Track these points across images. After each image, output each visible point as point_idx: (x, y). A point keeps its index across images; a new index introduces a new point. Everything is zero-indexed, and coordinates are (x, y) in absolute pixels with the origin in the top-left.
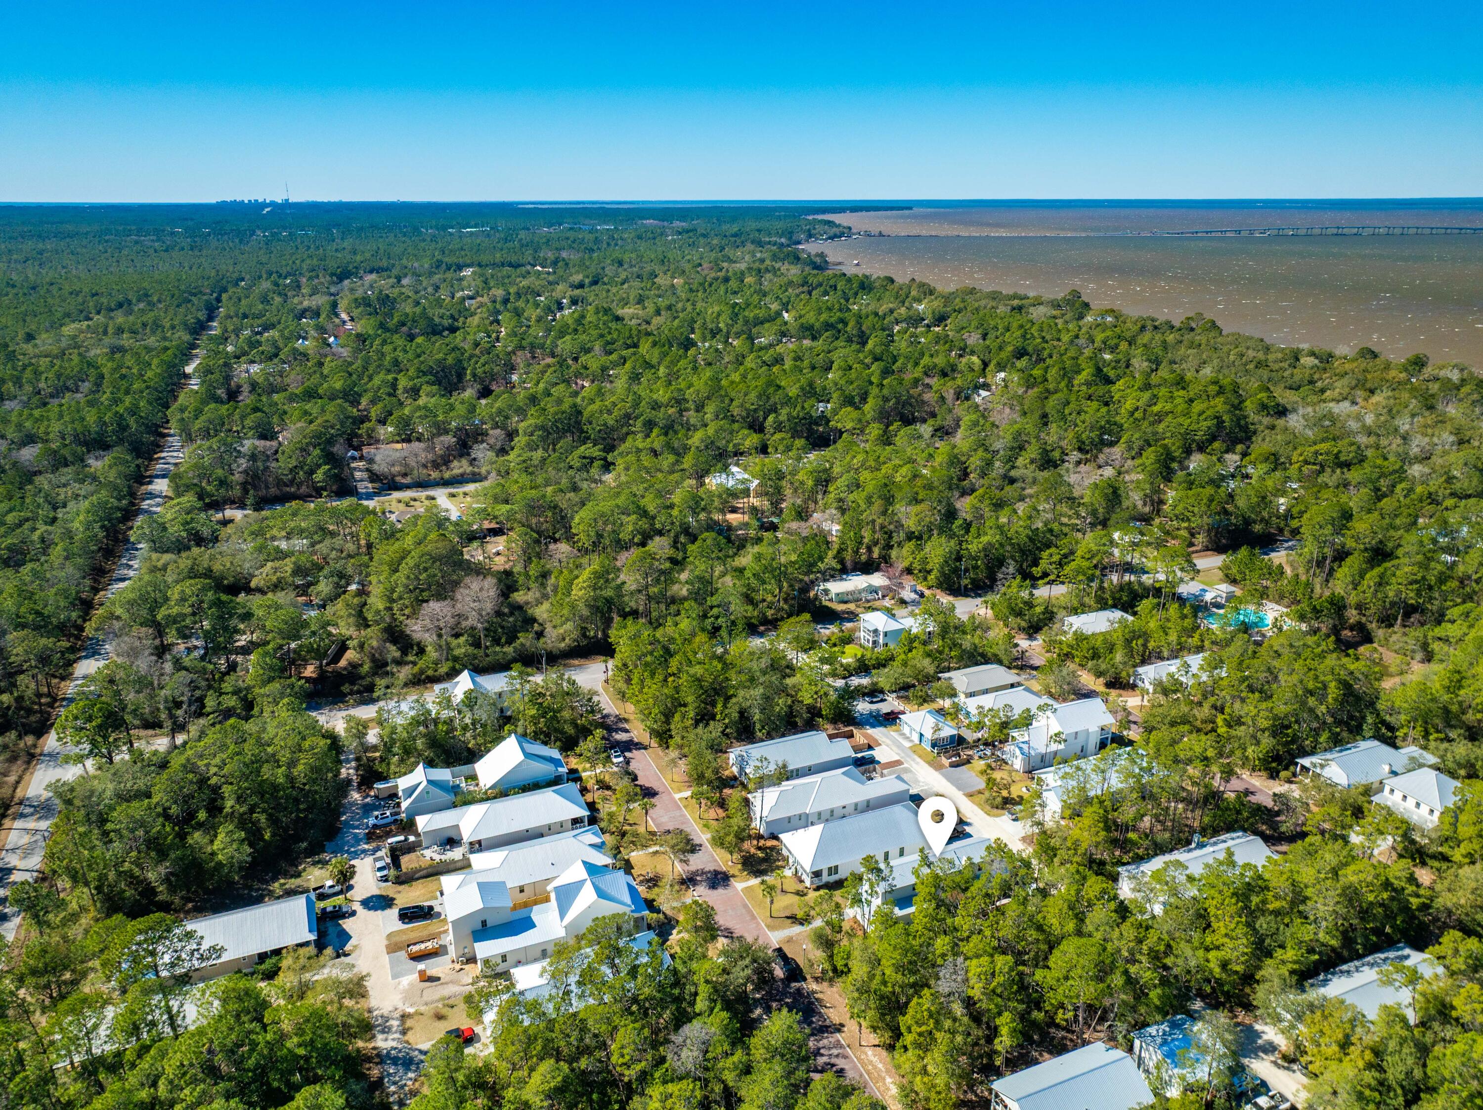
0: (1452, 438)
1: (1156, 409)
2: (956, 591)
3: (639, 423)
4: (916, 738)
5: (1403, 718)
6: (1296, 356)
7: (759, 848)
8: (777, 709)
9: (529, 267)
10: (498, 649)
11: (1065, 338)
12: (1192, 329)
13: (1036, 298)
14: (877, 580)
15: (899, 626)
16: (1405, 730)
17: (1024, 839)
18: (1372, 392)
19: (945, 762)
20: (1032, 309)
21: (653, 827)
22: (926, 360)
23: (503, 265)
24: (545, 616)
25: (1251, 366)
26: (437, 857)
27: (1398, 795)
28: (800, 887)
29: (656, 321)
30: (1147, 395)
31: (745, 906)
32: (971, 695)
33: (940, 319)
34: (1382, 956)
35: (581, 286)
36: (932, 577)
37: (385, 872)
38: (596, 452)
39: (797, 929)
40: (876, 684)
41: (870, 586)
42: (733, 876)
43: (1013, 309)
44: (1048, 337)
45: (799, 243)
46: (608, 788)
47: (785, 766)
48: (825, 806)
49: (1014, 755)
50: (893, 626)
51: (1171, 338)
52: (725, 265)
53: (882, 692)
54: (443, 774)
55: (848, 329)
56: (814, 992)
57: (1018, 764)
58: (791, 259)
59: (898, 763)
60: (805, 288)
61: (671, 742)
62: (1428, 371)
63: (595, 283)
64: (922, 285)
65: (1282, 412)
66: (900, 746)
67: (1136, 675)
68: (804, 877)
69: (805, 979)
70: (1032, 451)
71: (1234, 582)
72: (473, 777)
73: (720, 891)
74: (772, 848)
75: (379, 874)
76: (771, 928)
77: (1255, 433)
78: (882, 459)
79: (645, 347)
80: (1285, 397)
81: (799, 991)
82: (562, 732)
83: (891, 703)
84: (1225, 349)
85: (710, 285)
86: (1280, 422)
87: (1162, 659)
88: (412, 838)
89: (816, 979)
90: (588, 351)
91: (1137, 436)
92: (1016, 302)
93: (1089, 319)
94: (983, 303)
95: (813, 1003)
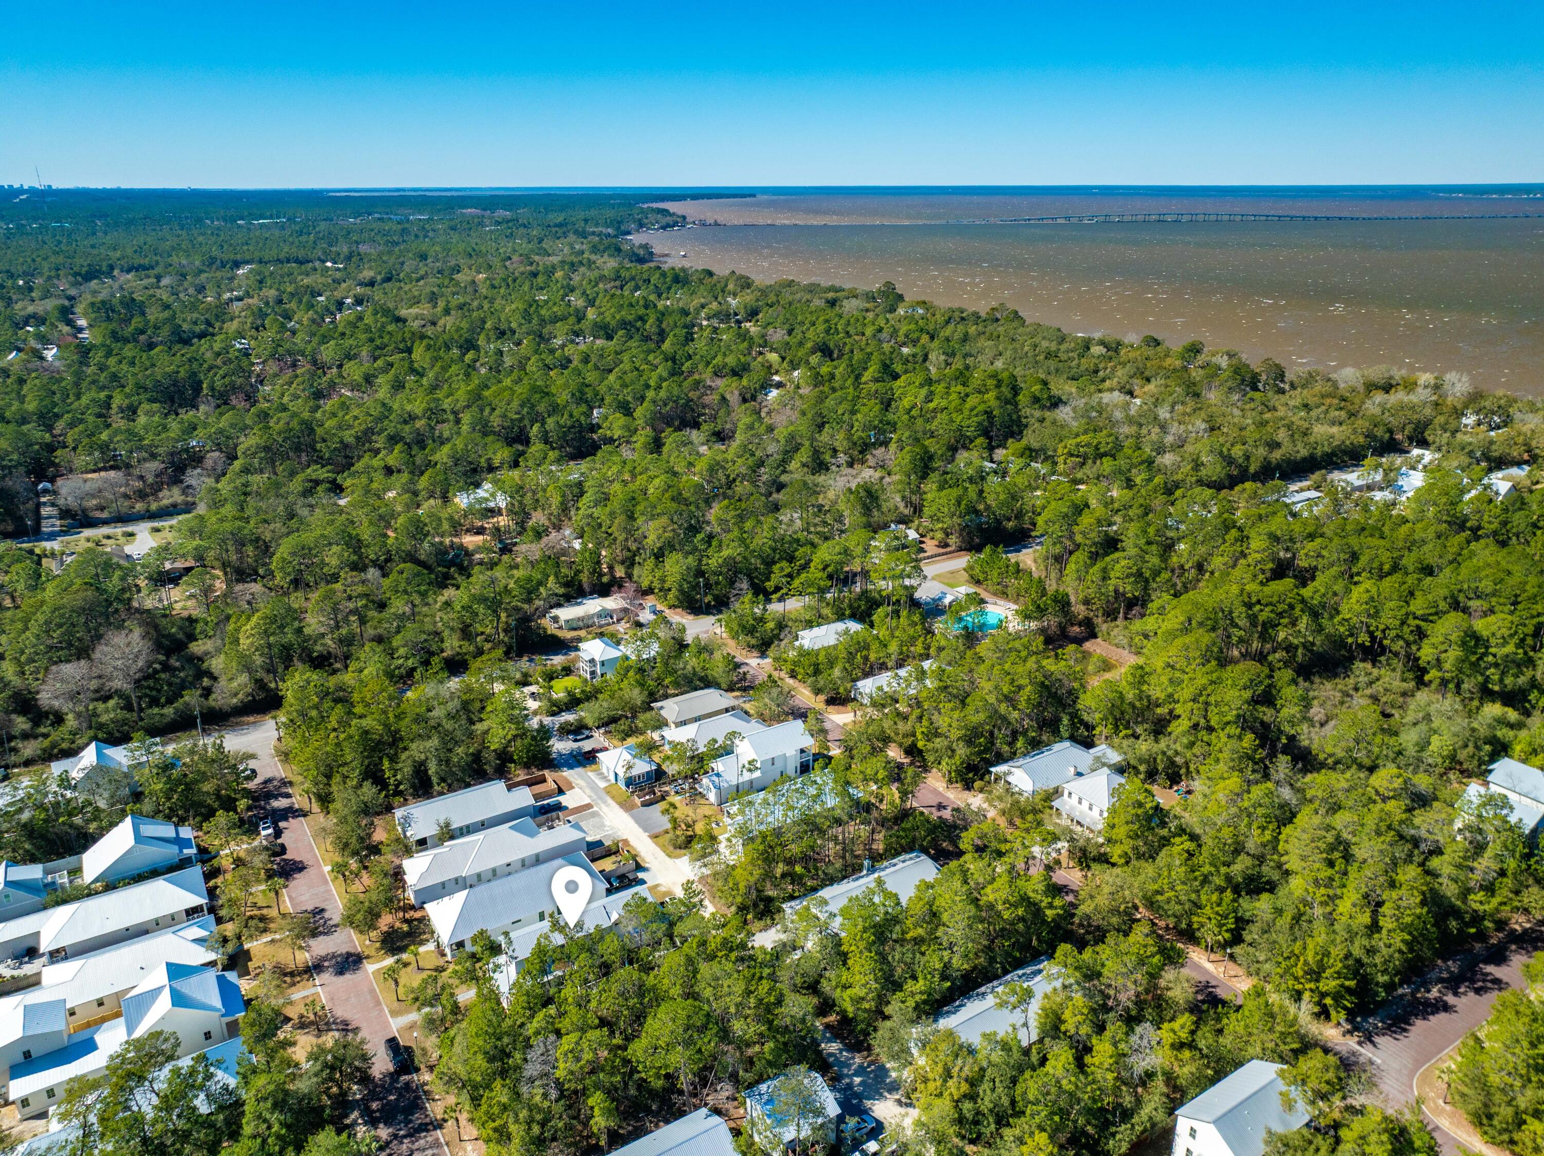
0: (1203, 426)
3: (382, 439)
5: (1098, 716)
6: (1087, 346)
7: (406, 921)
8: (457, 759)
9: (317, 264)
11: (869, 331)
12: (997, 320)
13: (850, 290)
15: (618, 655)
16: (1101, 728)
17: (700, 880)
18: (1148, 380)
19: (638, 801)
20: (845, 302)
21: (287, 908)
23: (288, 261)
24: (220, 668)
25: (1041, 357)
26: (9, 973)
27: (1075, 798)
28: (440, 962)
29: (442, 321)
31: (372, 991)
32: (681, 724)
33: (753, 314)
35: (372, 283)
36: (671, 596)
38: (323, 473)
40: (583, 719)
41: (604, 609)
42: (368, 957)
43: (828, 302)
44: (852, 331)
45: (629, 233)
48: (485, 866)
50: (611, 654)
51: (972, 330)
52: (537, 258)
53: (589, 727)
55: (647, 326)
56: (425, 1084)
57: (712, 797)
59: (588, 806)
60: (618, 283)
61: (333, 806)
62: (1201, 359)
63: (388, 279)
64: (741, 278)
65: (1056, 403)
66: (593, 788)
67: (856, 689)
68: (446, 950)
69: (417, 1070)
70: (803, 456)
71: (978, 582)
72: (77, 870)
73: (348, 977)
74: (419, 920)
76: (395, 1013)
77: (1026, 426)
78: (638, 469)
79: (418, 351)
80: (1064, 388)
81: (408, 1084)
83: (594, 740)
84: (1022, 339)
85: (515, 281)
86: (1051, 415)
87: (885, 670)
89: (429, 1069)
90: (354, 357)
92: (831, 295)
93: (901, 311)
94: (798, 296)
95: (419, 1098)
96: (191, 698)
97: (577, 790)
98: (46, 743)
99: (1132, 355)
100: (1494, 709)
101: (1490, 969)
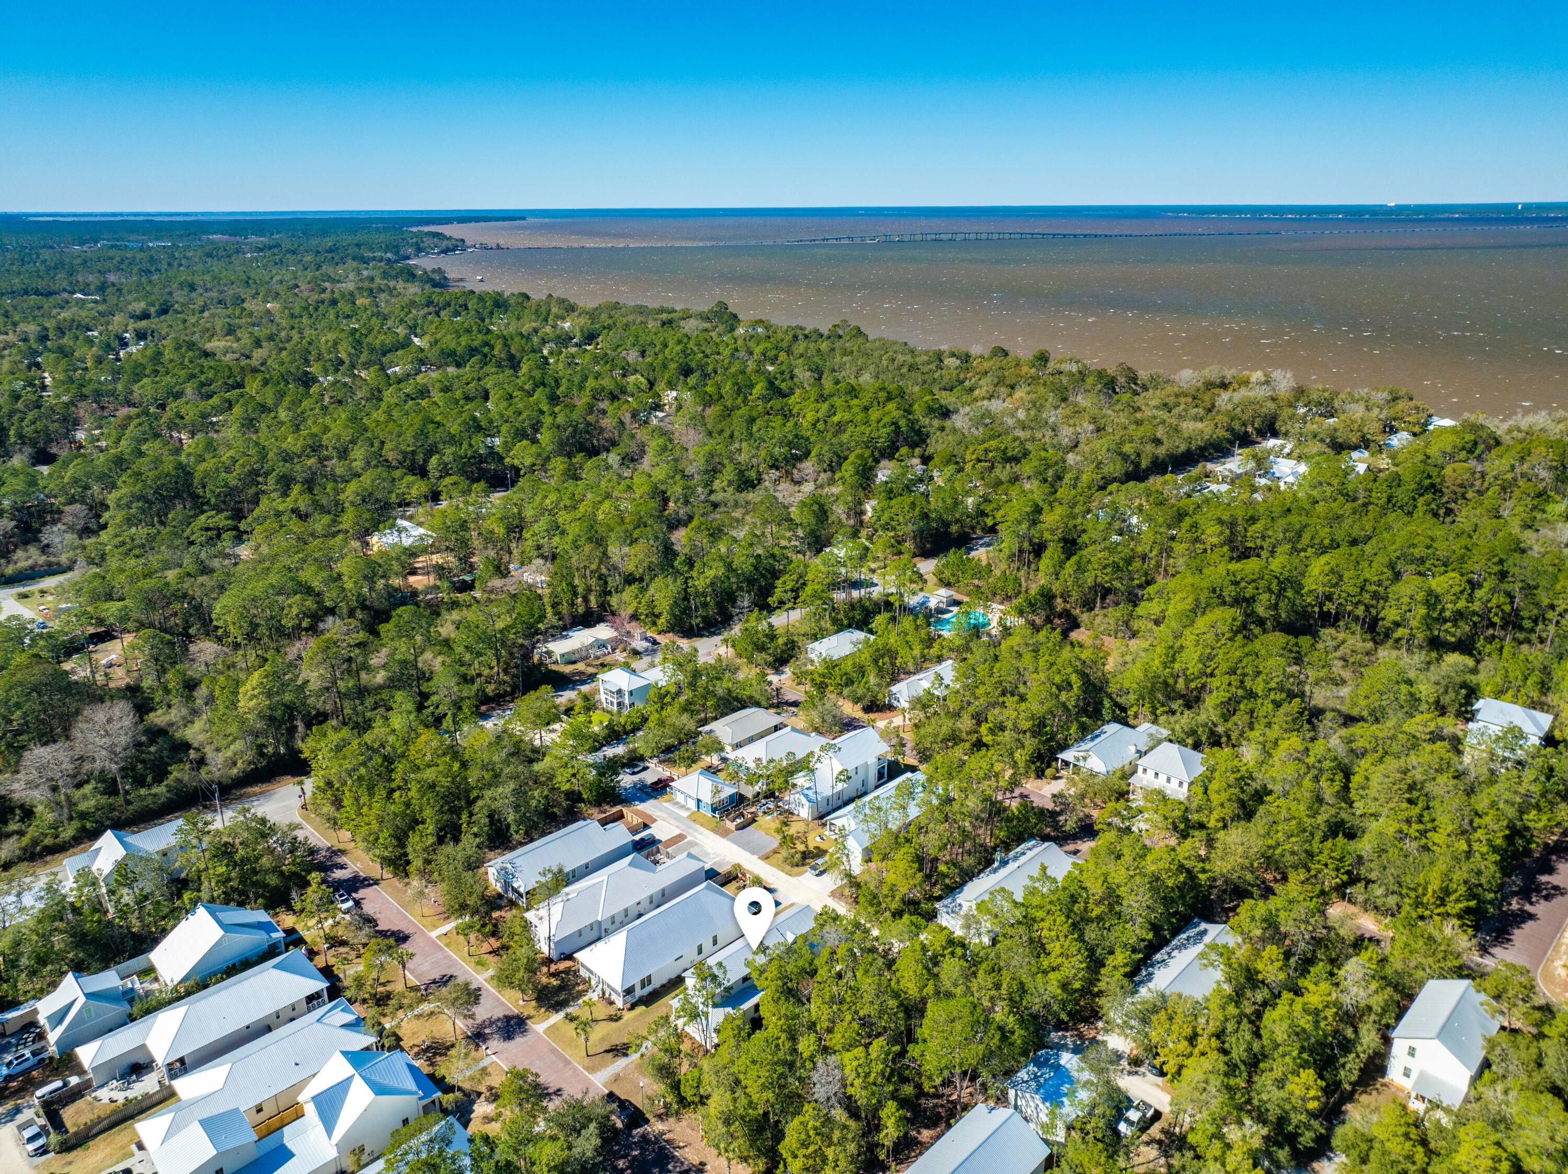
0: (1092, 427)
1: (836, 419)
2: (690, 633)
3: (271, 480)
4: (692, 805)
5: (1132, 697)
6: (939, 357)
7: (553, 975)
8: (534, 803)
9: (66, 295)
10: (143, 791)
11: (727, 352)
12: (840, 337)
13: (684, 311)
14: (603, 632)
15: (643, 683)
16: (1135, 709)
17: (833, 894)
18: (1012, 387)
19: (731, 825)
20: (682, 323)
21: (413, 981)
22: (591, 383)
23: (26, 292)
24: (201, 737)
25: (904, 370)
26: (120, 1097)
27: (1150, 773)
28: (612, 1011)
29: (258, 354)
30: (825, 407)
31: (554, 1051)
32: (738, 746)
33: (590, 337)
34: (1184, 936)
35: (145, 316)
36: (662, 621)
37: (41, 1142)
38: (221, 520)
39: (622, 1062)
40: (634, 751)
41: (597, 640)
42: (529, 1017)
43: (663, 324)
44: (708, 351)
45: (408, 258)
46: (344, 943)
47: (560, 871)
48: (616, 908)
49: (800, 804)
50: (637, 683)
52: (327, 284)
53: (642, 759)
54: (109, 980)
55: (496, 352)
56: (662, 1133)
57: (805, 812)
58: (405, 276)
59: (681, 837)
60: (431, 309)
61: (411, 869)
62: (1051, 365)
63: (164, 311)
64: (561, 301)
65: (946, 413)
66: (677, 818)
67: (891, 695)
68: (614, 997)
69: (647, 1121)
70: (729, 473)
71: (948, 585)
72: (149, 971)
73: (519, 1040)
74: (567, 971)
75: (31, 1147)
76: (592, 1069)
77: (928, 436)
78: (577, 497)
79: (252, 386)
80: (947, 399)
81: (644, 1137)
82: (265, 886)
83: (654, 771)
84: (876, 354)
85: (316, 309)
86: (948, 424)
87: (909, 673)
88: (74, 1080)
89: (660, 1117)
90: (178, 396)
91: (826, 448)
92: (664, 316)
93: (741, 330)
94: (631, 318)
95: (664, 1148)
96: (179, 773)
97: (660, 822)
98: (26, 840)
99: (986, 365)
100: (1453, 659)
101: (1544, 878)
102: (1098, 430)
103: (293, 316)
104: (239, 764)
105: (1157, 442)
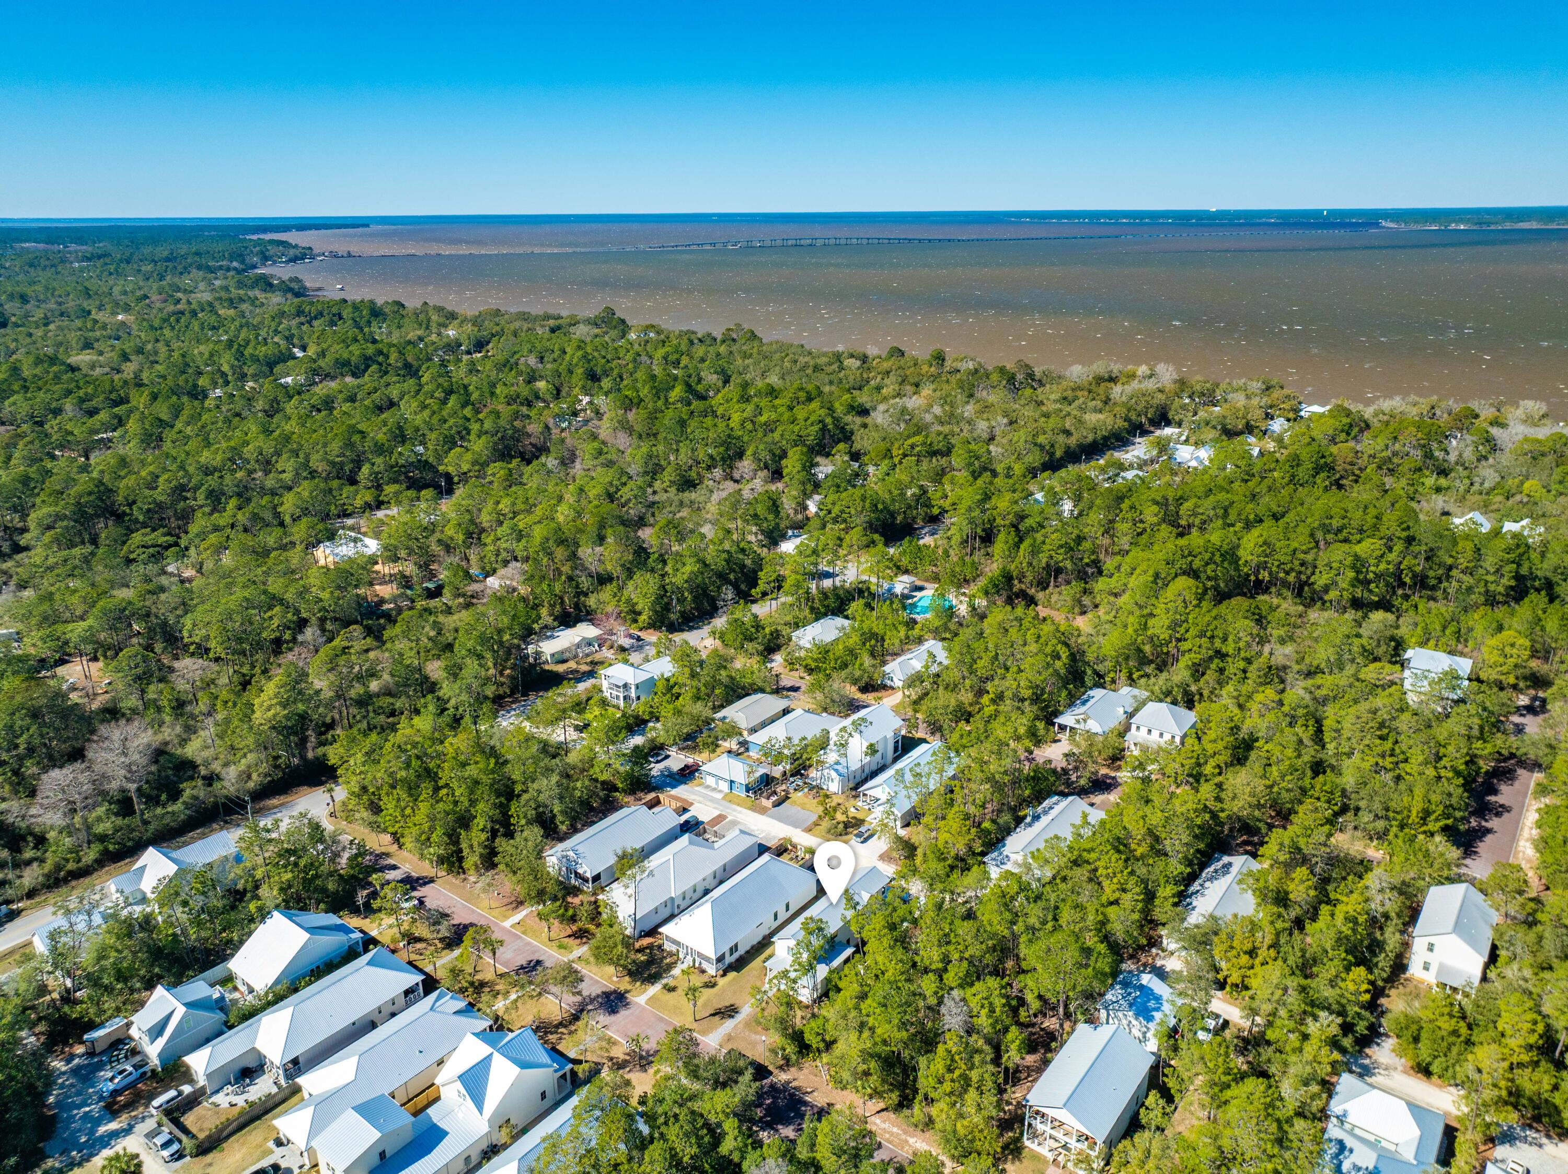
0: (1005, 421)
1: (763, 419)
2: (673, 628)
3: (201, 495)
4: (724, 786)
5: (1109, 664)
6: (838, 357)
7: (638, 951)
8: (578, 794)
10: (159, 811)
11: (629, 357)
12: (734, 340)
13: (572, 317)
14: (586, 630)
15: (648, 676)
16: (1112, 675)
17: (882, 857)
18: (917, 385)
19: (767, 803)
20: (572, 329)
21: (502, 969)
22: (501, 390)
24: (206, 754)
25: (809, 371)
26: (240, 1101)
27: (1144, 730)
28: (705, 978)
29: (129, 369)
30: (750, 408)
31: (661, 1019)
32: (753, 730)
33: (480, 345)
34: (1211, 869)
36: (643, 618)
37: (175, 1147)
39: (729, 1025)
40: (653, 740)
41: (582, 639)
42: (627, 992)
43: (553, 330)
44: (608, 356)
45: (254, 267)
46: (419, 940)
47: (624, 852)
48: (686, 885)
49: (830, 779)
50: (642, 676)
51: (723, 349)
52: (179, 295)
53: (662, 747)
54: (199, 988)
56: (789, 1082)
57: (834, 786)
58: (261, 284)
59: (722, 817)
61: (466, 865)
62: (948, 363)
64: (440, 309)
65: (864, 412)
66: (713, 800)
67: (884, 675)
68: (705, 965)
69: (771, 1073)
70: (669, 475)
72: (228, 980)
73: (623, 1013)
74: (650, 947)
75: (166, 1153)
76: (703, 1032)
77: (852, 433)
79: (139, 400)
80: (863, 398)
81: (773, 1086)
82: (324, 890)
83: (677, 760)
84: (777, 356)
85: (178, 321)
86: (868, 420)
87: (897, 655)
88: (187, 1089)
89: (781, 1068)
90: (57, 412)
91: (761, 447)
92: (552, 322)
93: (633, 336)
94: (517, 325)
95: (793, 1095)
96: (191, 790)
97: (696, 805)
98: (48, 866)
99: (886, 365)
100: (1378, 617)
101: (1492, 798)
102: (1011, 423)
103: (152, 328)
104: (255, 776)
105: (1068, 433)
